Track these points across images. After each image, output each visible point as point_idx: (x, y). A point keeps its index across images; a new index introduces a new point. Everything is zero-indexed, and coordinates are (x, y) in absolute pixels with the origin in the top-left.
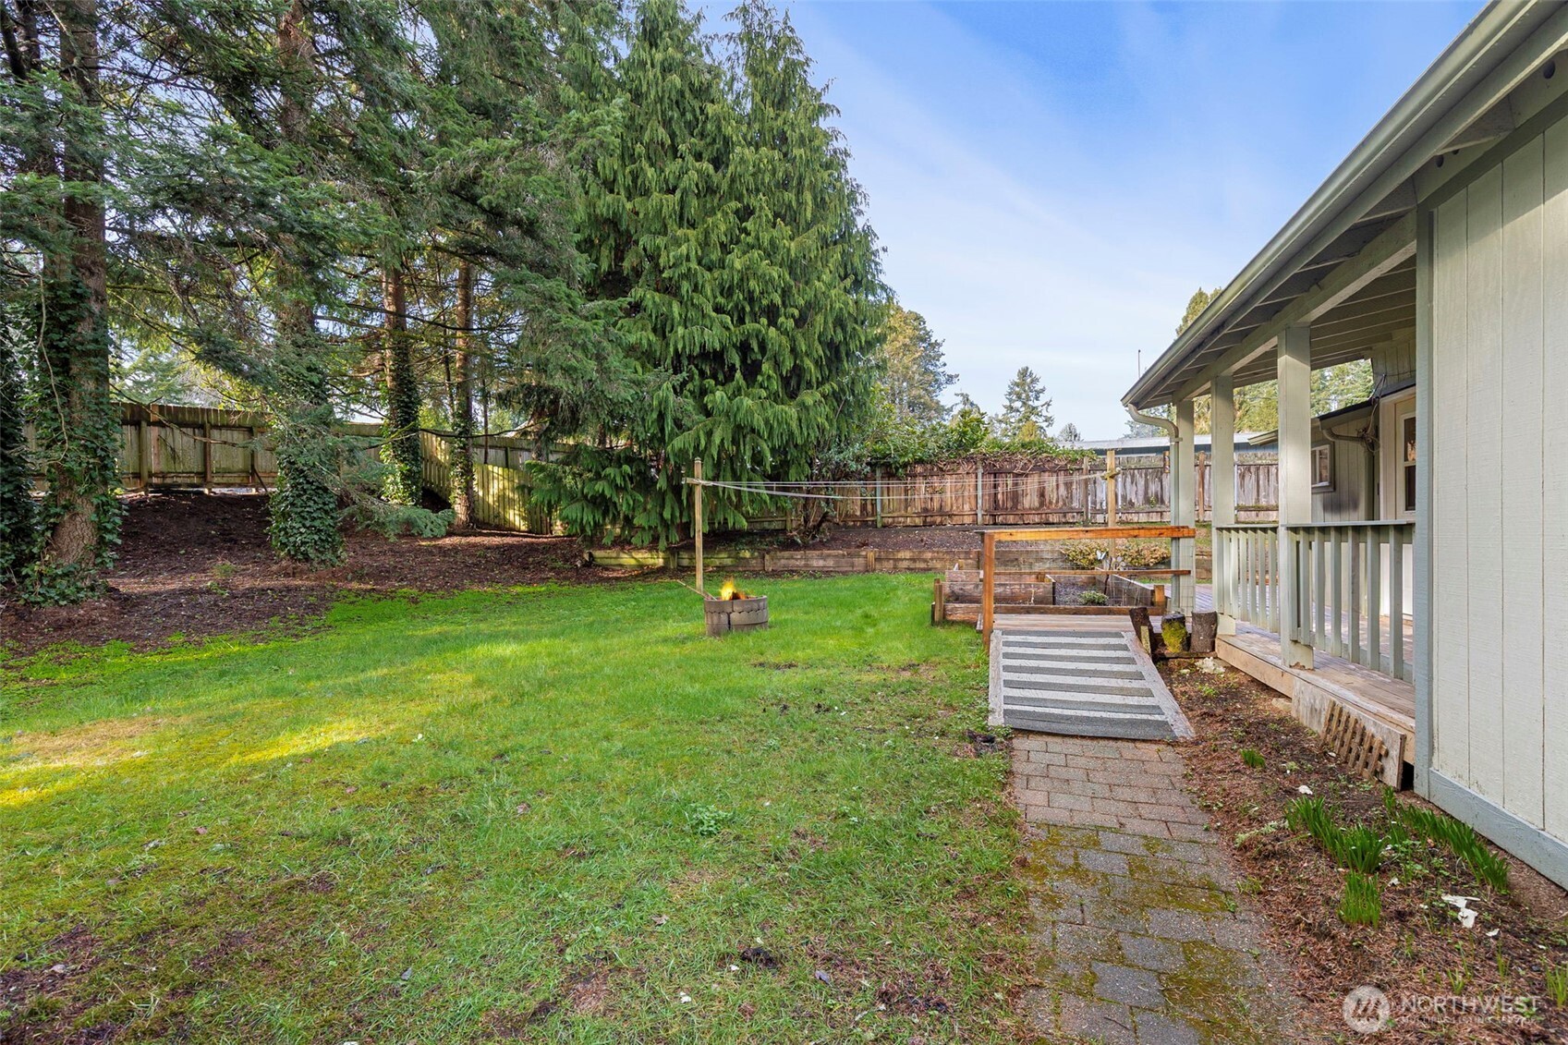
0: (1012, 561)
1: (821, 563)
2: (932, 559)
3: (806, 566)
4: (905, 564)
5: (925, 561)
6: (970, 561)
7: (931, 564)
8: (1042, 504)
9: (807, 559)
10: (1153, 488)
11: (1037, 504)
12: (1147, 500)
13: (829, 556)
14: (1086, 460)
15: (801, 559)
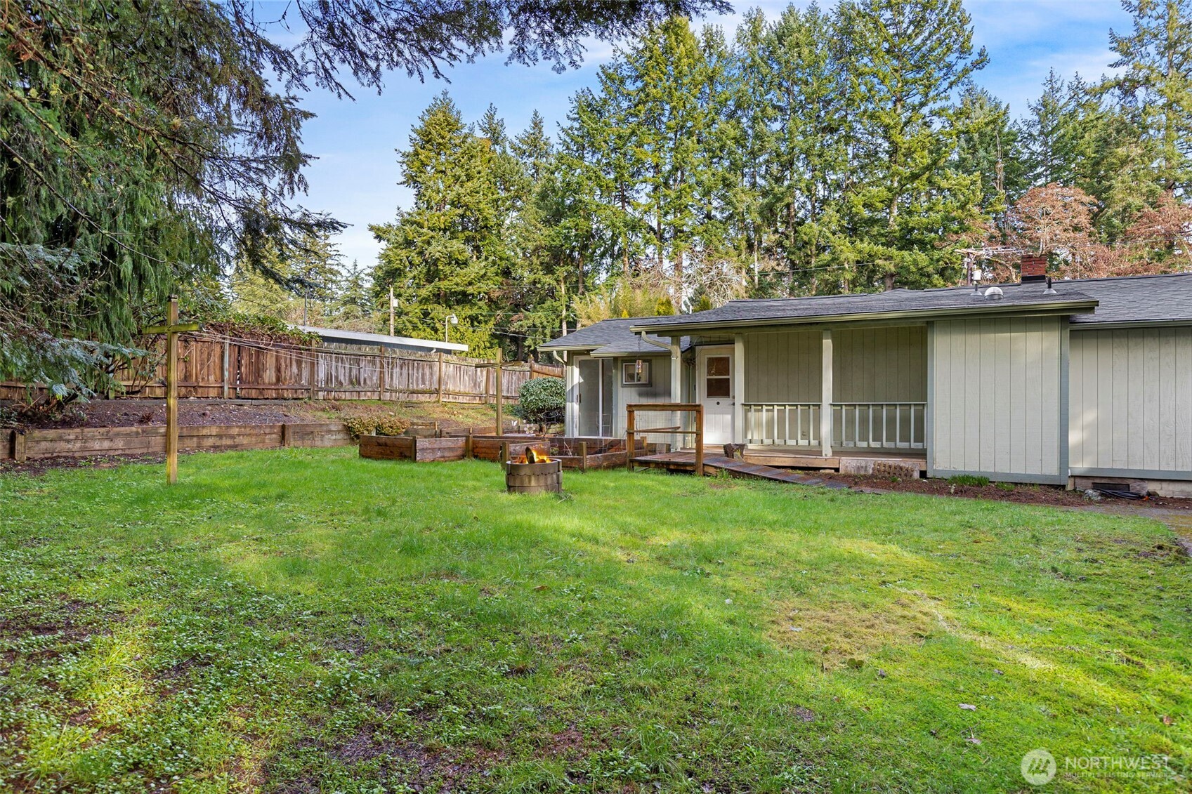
0: (308, 434)
1: (106, 444)
2: (239, 435)
3: (83, 449)
4: (210, 442)
5: (232, 437)
6: (274, 436)
7: (237, 440)
8: (278, 380)
9: (85, 440)
10: (354, 372)
11: (274, 380)
12: (351, 382)
13: (117, 434)
14: (314, 342)
15: (77, 439)
